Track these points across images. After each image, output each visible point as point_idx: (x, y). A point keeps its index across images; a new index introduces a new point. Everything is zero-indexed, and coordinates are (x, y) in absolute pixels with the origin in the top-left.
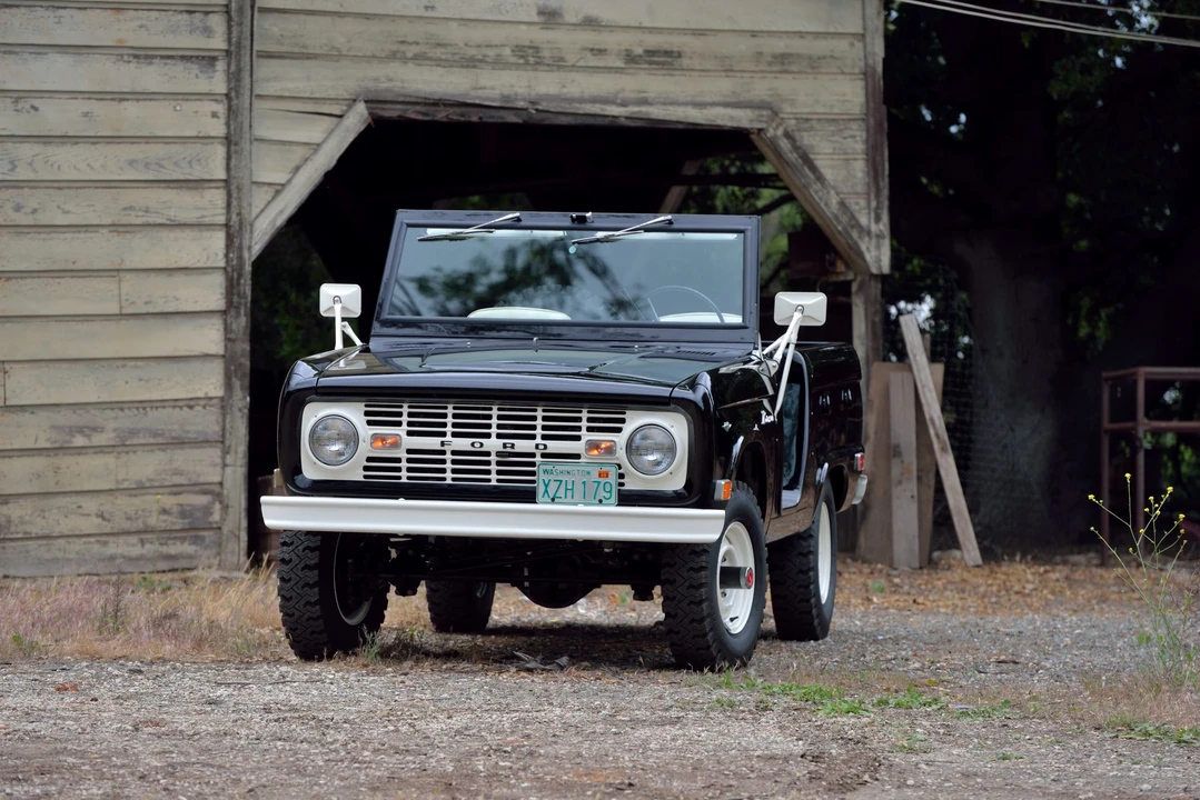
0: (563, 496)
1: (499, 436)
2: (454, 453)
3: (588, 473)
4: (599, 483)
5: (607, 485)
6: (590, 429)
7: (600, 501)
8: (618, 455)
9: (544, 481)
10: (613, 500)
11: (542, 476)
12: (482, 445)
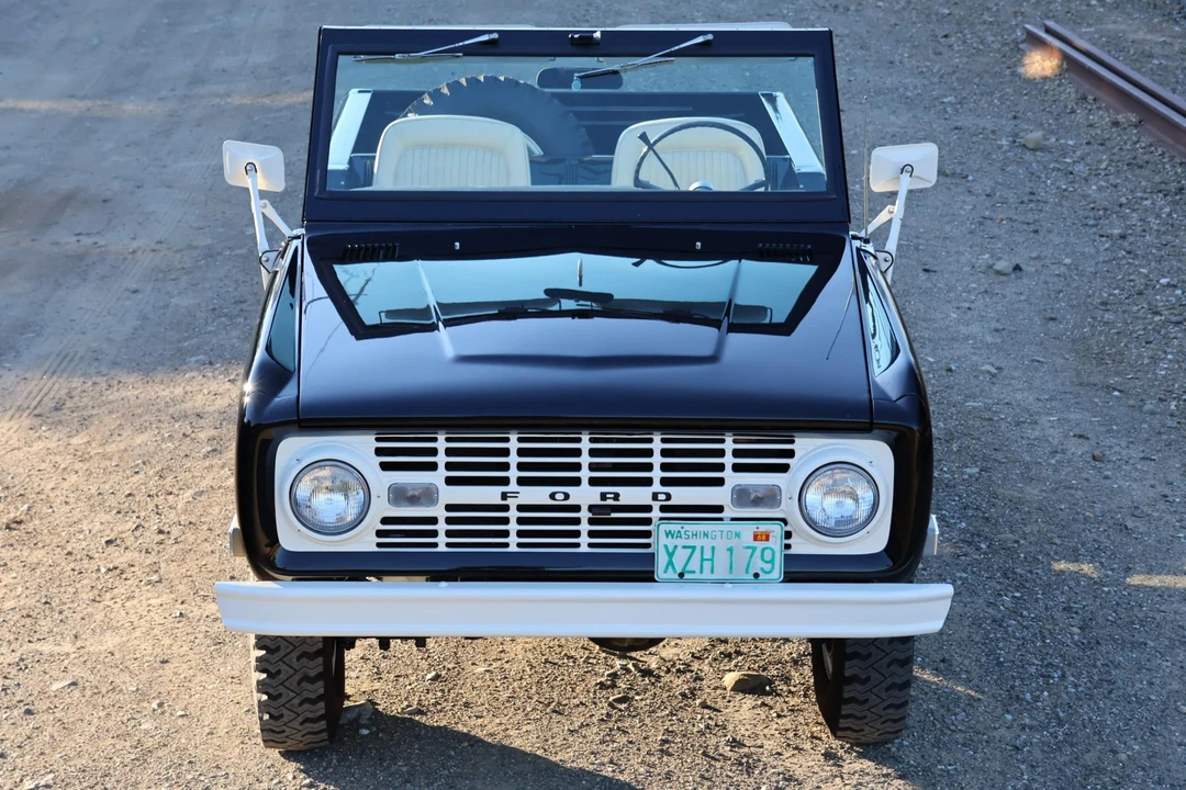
0: (698, 571)
1: (593, 482)
2: (521, 508)
3: (738, 535)
4: (754, 549)
5: (767, 553)
6: (737, 468)
7: (756, 576)
8: (783, 506)
9: (666, 546)
10: (777, 572)
11: (663, 540)
12: (567, 496)
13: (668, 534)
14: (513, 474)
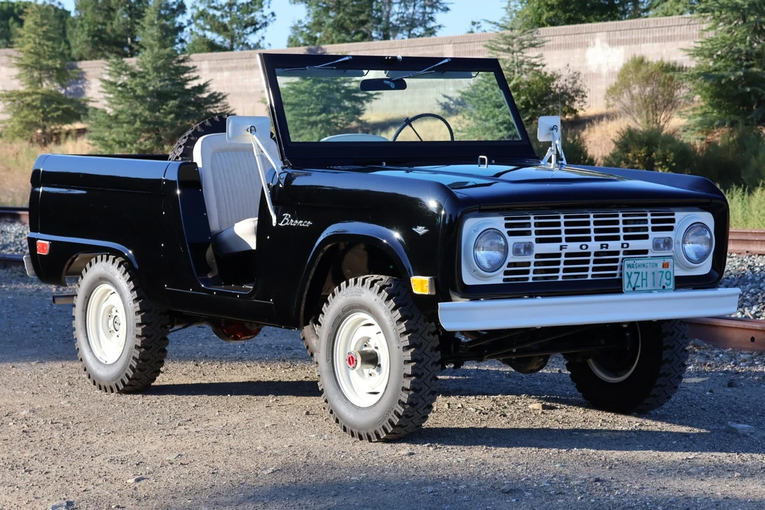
0: (640, 285)
1: (597, 239)
2: (567, 255)
3: (656, 265)
4: (663, 272)
5: (668, 274)
6: (654, 229)
7: (664, 287)
8: (673, 249)
9: (627, 273)
10: (672, 286)
11: (626, 270)
12: (587, 247)
13: (629, 266)
14: (563, 236)
